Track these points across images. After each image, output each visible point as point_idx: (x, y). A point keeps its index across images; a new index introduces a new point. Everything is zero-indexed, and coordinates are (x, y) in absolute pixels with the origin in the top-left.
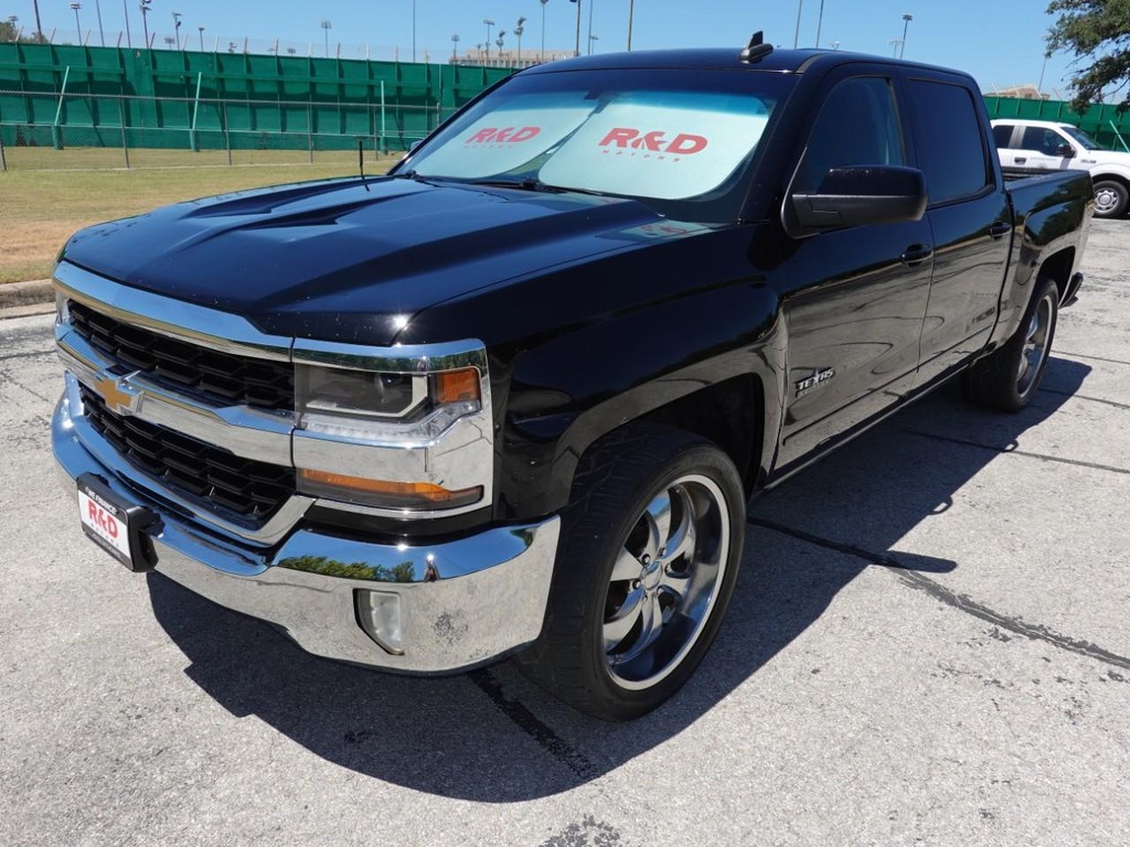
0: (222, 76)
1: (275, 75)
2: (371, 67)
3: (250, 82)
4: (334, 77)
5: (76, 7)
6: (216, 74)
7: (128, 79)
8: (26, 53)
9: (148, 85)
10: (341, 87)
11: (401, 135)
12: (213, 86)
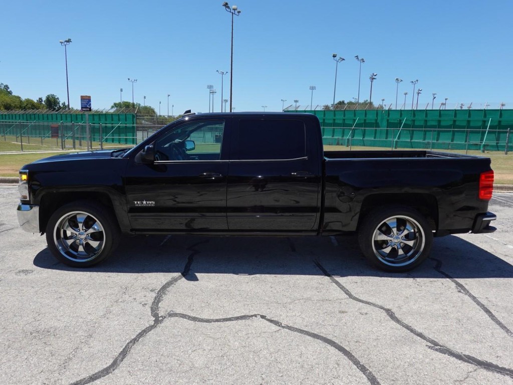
0: (414, 119)
1: (438, 118)
2: (485, 112)
3: (426, 121)
4: (466, 117)
5: (406, 94)
6: (412, 118)
7: (378, 121)
8: (346, 114)
9: (385, 123)
10: (469, 122)
11: (497, 143)
12: (409, 123)
